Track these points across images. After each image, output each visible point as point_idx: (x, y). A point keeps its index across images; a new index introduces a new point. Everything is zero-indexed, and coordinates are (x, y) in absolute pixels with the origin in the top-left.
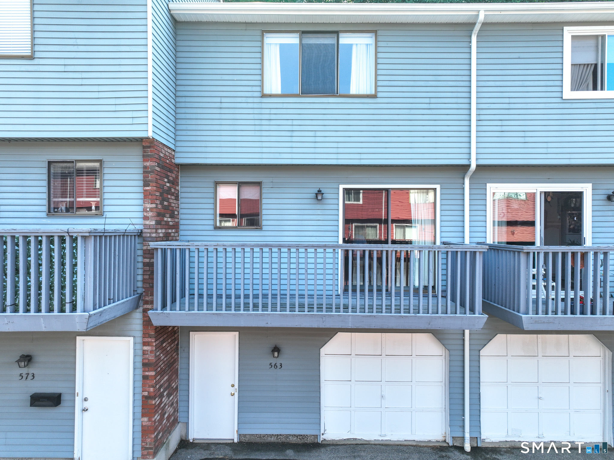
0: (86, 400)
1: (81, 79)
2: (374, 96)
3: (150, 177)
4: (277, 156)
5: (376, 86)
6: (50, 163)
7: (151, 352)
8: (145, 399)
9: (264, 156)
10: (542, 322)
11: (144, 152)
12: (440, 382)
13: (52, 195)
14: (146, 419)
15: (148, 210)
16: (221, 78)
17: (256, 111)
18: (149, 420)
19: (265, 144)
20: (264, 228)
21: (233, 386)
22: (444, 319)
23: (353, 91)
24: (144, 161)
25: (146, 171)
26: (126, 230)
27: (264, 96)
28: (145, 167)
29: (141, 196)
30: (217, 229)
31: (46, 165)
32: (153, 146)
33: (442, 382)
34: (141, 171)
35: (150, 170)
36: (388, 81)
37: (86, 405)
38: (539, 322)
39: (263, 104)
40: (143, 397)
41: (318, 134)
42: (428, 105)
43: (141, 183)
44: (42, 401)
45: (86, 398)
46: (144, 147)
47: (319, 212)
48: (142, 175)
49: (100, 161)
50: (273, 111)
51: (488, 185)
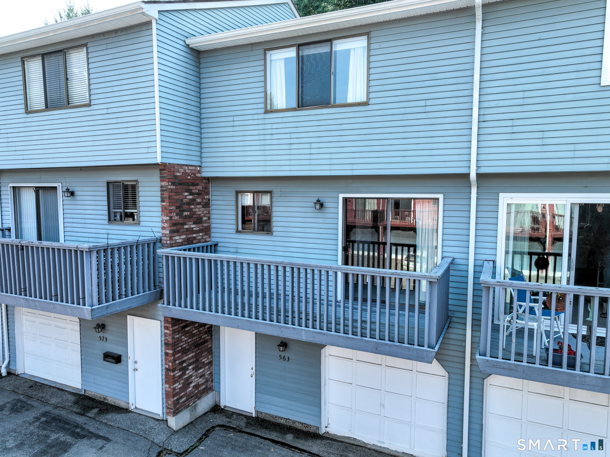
0: (136, 362)
1: (116, 119)
2: (366, 104)
3: (166, 195)
4: (278, 168)
5: (368, 93)
6: (108, 183)
7: (170, 334)
8: (167, 370)
9: (268, 168)
10: (502, 367)
11: (161, 174)
12: (442, 403)
13: (112, 207)
14: (167, 386)
15: (164, 221)
16: (233, 98)
17: (261, 127)
18: (170, 387)
19: (268, 158)
20: (275, 234)
21: (252, 369)
22: (390, 346)
23: (350, 100)
24: (161, 181)
25: (163, 190)
26: (138, 240)
27: (266, 112)
28: (162, 187)
29: (160, 209)
30: (238, 233)
31: (106, 185)
32: (166, 169)
33: (444, 403)
34: (159, 189)
35: (165, 189)
36: (381, 86)
37: (137, 366)
38: (497, 367)
39: (266, 120)
40: (166, 368)
41: (314, 146)
42: (423, 108)
43: (159, 199)
44: (110, 358)
45: (136, 361)
46: (161, 170)
47: (320, 220)
48: (160, 192)
49: (136, 181)
50: (275, 126)
51: (501, 195)
